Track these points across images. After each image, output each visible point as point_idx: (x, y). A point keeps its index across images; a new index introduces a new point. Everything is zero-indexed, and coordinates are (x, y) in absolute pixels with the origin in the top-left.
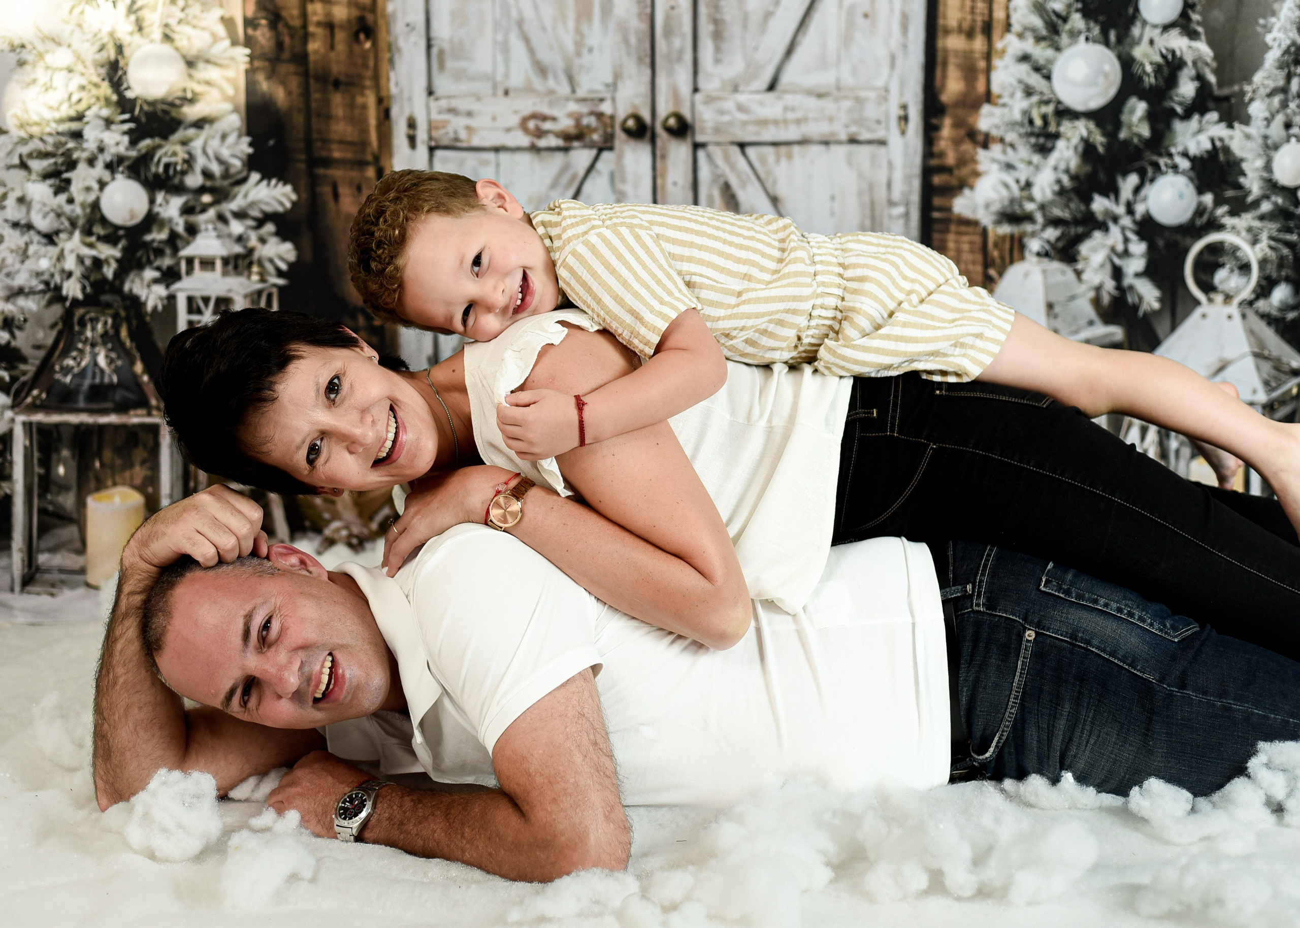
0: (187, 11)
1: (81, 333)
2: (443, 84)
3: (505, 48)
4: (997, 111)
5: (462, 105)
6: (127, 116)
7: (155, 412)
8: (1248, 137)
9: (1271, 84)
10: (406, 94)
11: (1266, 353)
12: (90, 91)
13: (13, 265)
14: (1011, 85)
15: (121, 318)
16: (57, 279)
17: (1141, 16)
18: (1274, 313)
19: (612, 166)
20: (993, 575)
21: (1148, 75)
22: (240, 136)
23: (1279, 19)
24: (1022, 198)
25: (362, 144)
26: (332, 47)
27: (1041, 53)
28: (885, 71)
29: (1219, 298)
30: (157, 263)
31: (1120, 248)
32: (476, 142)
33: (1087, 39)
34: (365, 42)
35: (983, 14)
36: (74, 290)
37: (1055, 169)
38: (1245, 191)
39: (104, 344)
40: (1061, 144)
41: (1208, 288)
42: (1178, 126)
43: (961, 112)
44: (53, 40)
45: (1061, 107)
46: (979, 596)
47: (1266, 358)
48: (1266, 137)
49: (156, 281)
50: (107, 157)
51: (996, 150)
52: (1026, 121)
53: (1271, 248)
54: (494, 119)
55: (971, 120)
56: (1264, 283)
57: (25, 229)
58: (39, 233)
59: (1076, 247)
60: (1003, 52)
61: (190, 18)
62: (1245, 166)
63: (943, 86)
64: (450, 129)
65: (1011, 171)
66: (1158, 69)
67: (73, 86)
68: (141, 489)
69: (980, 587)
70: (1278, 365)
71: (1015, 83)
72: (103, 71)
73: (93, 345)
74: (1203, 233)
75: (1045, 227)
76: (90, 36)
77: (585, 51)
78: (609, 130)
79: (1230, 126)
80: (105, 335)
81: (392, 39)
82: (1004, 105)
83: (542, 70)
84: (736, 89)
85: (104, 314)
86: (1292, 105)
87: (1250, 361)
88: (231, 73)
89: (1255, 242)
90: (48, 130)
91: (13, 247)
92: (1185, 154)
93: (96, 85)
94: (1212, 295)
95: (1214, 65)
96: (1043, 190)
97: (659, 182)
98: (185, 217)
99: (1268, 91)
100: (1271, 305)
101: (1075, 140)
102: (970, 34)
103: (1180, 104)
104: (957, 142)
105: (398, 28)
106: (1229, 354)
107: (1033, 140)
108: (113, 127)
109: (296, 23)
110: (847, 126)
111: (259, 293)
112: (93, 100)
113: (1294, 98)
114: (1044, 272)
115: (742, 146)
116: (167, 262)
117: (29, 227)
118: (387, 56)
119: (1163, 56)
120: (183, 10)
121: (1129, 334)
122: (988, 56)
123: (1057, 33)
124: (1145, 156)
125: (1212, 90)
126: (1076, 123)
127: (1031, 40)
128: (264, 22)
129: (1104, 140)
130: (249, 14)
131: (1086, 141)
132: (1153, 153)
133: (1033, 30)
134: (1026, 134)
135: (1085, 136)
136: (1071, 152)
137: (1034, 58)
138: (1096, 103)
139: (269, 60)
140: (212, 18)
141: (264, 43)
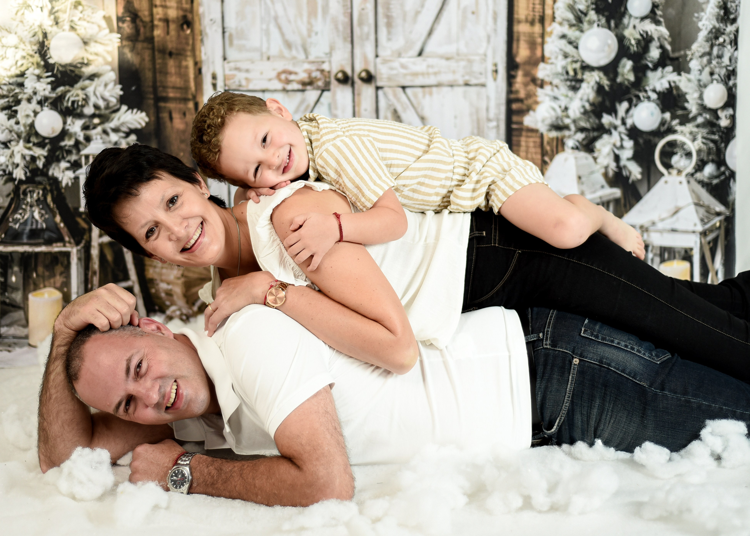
0: (84, 13)
1: (24, 199)
2: (231, 54)
3: (267, 33)
4: (548, 67)
5: (244, 65)
6: (50, 74)
7: (67, 245)
8: (689, 80)
9: (702, 50)
10: (211, 60)
11: (701, 203)
12: (28, 59)
14: (556, 52)
15: (47, 190)
16: (10, 168)
17: (628, 12)
18: (706, 180)
19: (330, 100)
20: (554, 327)
21: (633, 46)
22: (115, 85)
23: (706, 13)
24: (563, 116)
25: (186, 89)
26: (168, 33)
27: (573, 33)
28: (484, 44)
29: (674, 172)
30: (68, 158)
31: (618, 144)
32: (251, 87)
33: (598, 25)
34: (187, 30)
35: (539, 12)
36: (20, 174)
37: (581, 99)
38: (688, 111)
39: (38, 205)
40: (584, 85)
41: (668, 166)
42: (650, 74)
43: (528, 68)
44: (6, 30)
45: (584, 65)
46: (547, 340)
47: (701, 206)
48: (699, 81)
49: (67, 169)
50: (39, 97)
51: (548, 89)
52: (564, 73)
53: (703, 143)
54: (262, 73)
55: (533, 72)
56: (700, 163)
59: (593, 144)
60: (551, 33)
61: (86, 17)
62: (688, 97)
63: (517, 52)
64: (236, 80)
65: (556, 101)
66: (638, 42)
67: (18, 57)
68: (60, 289)
69: (547, 334)
70: (708, 210)
71: (558, 50)
72: (36, 48)
73: (31, 206)
74: (665, 135)
75: (576, 132)
76: (28, 27)
77: (313, 34)
78: (327, 80)
79: (679, 74)
80: (38, 200)
81: (202, 28)
82: (552, 63)
83: (289, 45)
84: (399, 55)
85: (37, 188)
86: (714, 62)
87: (692, 208)
88: (109, 49)
89: (694, 140)
90: (4, 82)
92: (654, 91)
93: (32, 56)
94: (671, 170)
95: (670, 39)
96: (574, 111)
97: (357, 109)
98: (84, 132)
99: (700, 54)
100: (704, 176)
101: (592, 83)
102: (532, 23)
103: (651, 62)
104: (526, 85)
105: (206, 22)
106: (680, 204)
107: (568, 83)
108: (42, 80)
109: (147, 19)
110: (463, 76)
112: (30, 65)
113: (715, 58)
114: (576, 158)
115: (404, 88)
116: (73, 157)
118: (200, 38)
119: (641, 35)
120: (81, 12)
121: (624, 193)
122: (543, 36)
123: (581, 22)
124: (631, 92)
125: (669, 54)
126: (593, 73)
127: (567, 26)
128: (128, 19)
129: (608, 83)
130: (120, 14)
131: (598, 84)
132: (636, 90)
133: (568, 21)
134: (564, 80)
135: (598, 81)
136: (590, 90)
137: (569, 37)
138: (604, 62)
139: (132, 41)
140: (98, 17)
141: (128, 31)
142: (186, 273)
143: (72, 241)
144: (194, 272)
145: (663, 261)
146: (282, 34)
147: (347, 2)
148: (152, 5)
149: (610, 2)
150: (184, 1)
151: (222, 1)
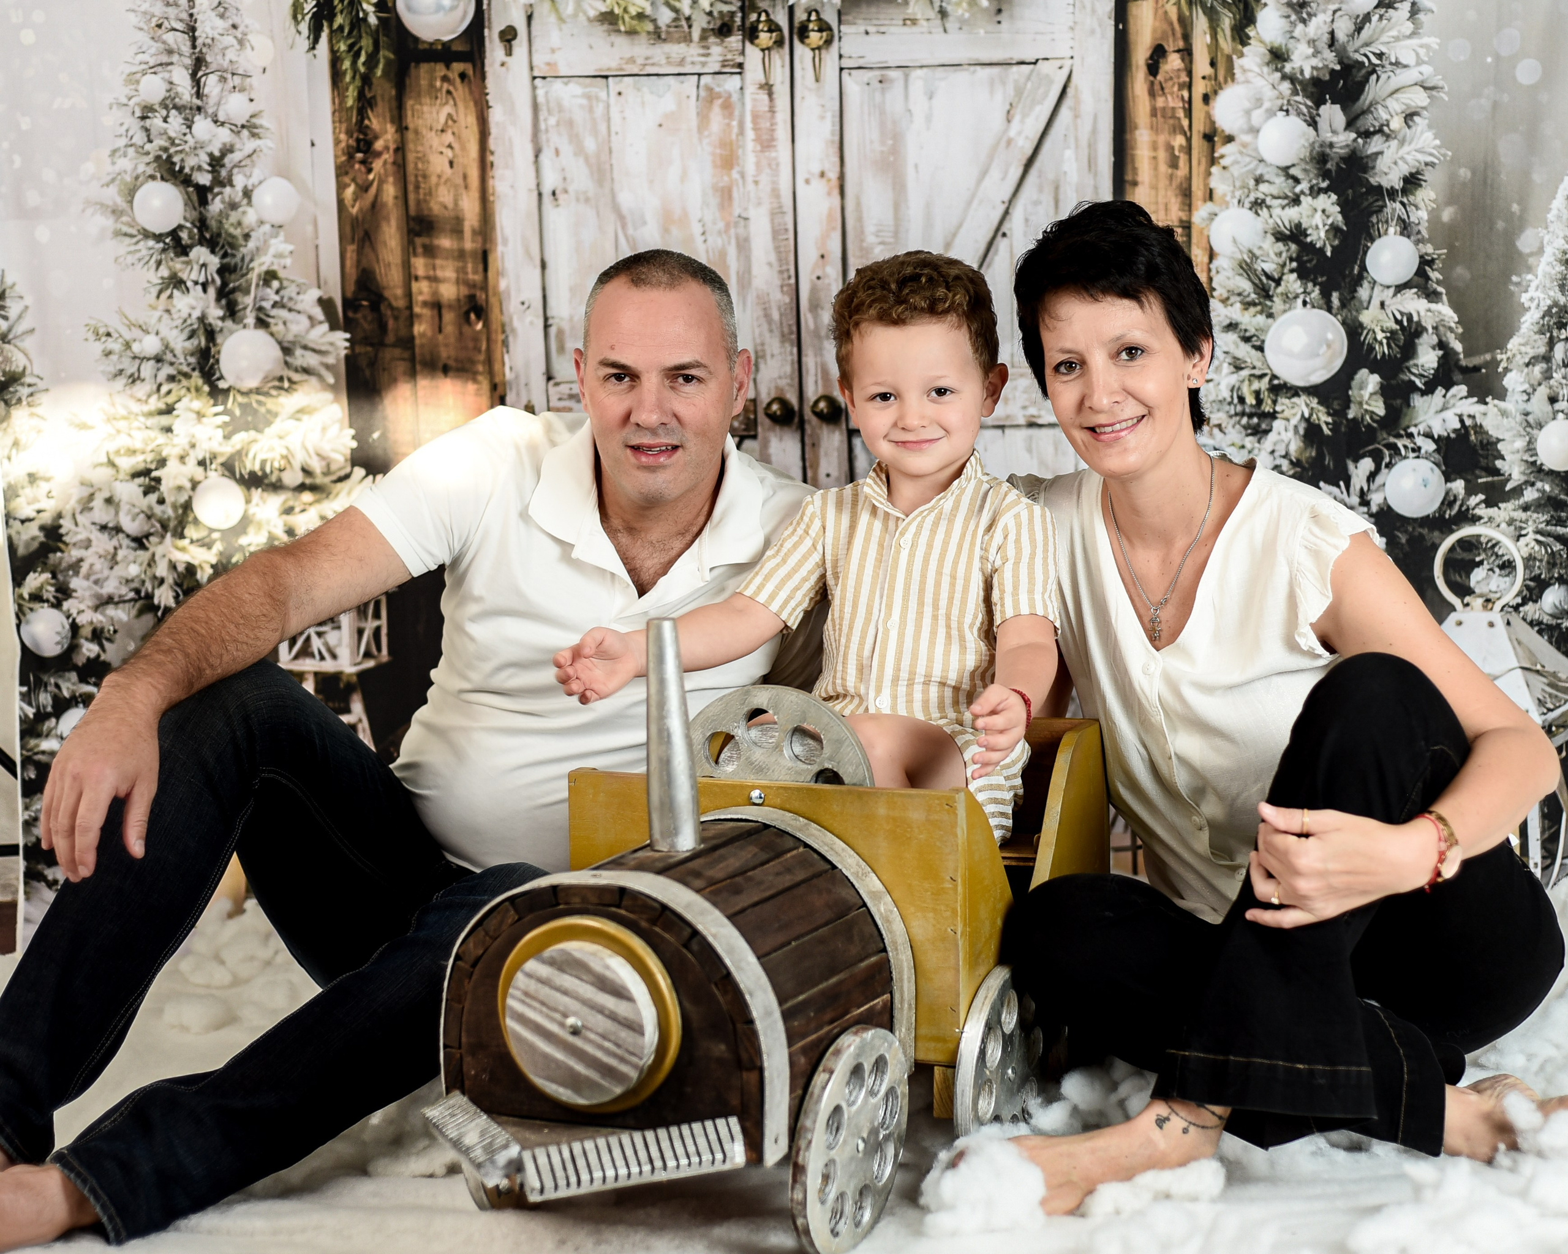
0: (282, 293)
2: (562, 368)
6: (220, 408)
8: (1504, 413)
9: (1532, 353)
10: (523, 381)
11: (1539, 667)
12: (181, 381)
13: (101, 571)
16: (149, 586)
17: (1369, 275)
18: (1546, 619)
21: (1381, 343)
22: (341, 429)
23: (1535, 275)
26: (440, 331)
27: (1250, 320)
29: (1477, 602)
33: (1305, 303)
34: (477, 323)
36: (167, 598)
38: (1503, 477)
40: (1277, 424)
41: (1462, 590)
42: (1417, 401)
44: (140, 327)
45: (1276, 382)
47: (1539, 673)
48: (1527, 414)
50: (199, 453)
52: (1236, 400)
53: (1537, 541)
56: (1532, 583)
57: (114, 532)
58: (128, 536)
61: (285, 300)
62: (1502, 447)
66: (1392, 336)
67: (162, 376)
70: (1554, 681)
72: (193, 360)
74: (1454, 526)
76: (180, 322)
78: (752, 416)
79: (1482, 401)
81: (505, 319)
86: (1557, 376)
87: (1518, 676)
88: (331, 360)
89: (1518, 536)
90: (138, 424)
91: (102, 552)
92: (1428, 435)
93: (187, 375)
94: (1467, 599)
95: (1460, 330)
97: (810, 471)
98: (285, 517)
99: (1527, 360)
100: (1541, 609)
101: (1294, 421)
103: (1420, 376)
105: (512, 307)
106: (1491, 669)
107: (1245, 420)
108: (204, 420)
109: (400, 303)
110: (1024, 408)
112: (183, 391)
113: (1559, 367)
117: (118, 530)
118: (501, 337)
119: (1397, 321)
120: (277, 292)
123: (1269, 297)
124: (1380, 438)
125: (1459, 360)
126: (1295, 400)
127: (1238, 306)
128: (365, 303)
129: (1330, 420)
130: (349, 295)
131: (1308, 421)
132: (1389, 434)
133: (1239, 294)
134: (1236, 414)
135: (1307, 415)
136: (1290, 434)
137: (1243, 327)
138: (1319, 377)
139: (372, 345)
140: (309, 300)
141: (366, 326)
147: (787, 264)
148: (409, 277)
149: (1329, 254)
150: (470, 266)
151: (544, 265)
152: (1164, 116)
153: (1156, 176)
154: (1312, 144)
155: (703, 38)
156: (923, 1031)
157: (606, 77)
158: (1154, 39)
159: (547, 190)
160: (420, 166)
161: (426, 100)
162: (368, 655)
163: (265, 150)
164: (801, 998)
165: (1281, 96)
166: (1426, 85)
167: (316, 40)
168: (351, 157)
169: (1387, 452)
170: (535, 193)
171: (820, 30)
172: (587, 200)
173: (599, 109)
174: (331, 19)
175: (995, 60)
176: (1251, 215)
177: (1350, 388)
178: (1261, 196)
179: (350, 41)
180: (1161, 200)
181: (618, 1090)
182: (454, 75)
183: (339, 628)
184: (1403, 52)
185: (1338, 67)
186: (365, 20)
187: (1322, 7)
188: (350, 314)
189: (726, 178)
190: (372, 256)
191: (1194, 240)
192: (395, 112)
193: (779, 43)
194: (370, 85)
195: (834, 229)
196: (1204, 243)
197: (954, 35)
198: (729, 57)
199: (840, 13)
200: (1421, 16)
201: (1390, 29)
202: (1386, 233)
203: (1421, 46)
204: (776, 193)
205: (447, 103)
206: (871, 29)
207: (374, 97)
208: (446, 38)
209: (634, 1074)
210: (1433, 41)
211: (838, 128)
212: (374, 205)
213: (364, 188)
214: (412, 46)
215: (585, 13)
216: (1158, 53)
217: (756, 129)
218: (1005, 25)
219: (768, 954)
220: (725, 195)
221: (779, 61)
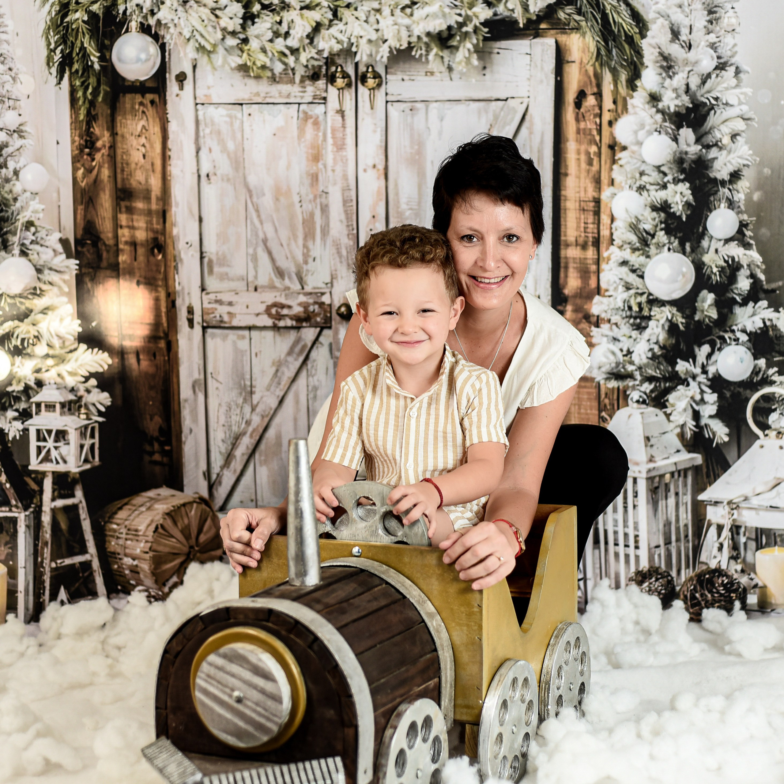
0: (37, 235)
2: (212, 283)
3: (255, 259)
4: (605, 300)
5: (225, 297)
7: (14, 509)
10: (186, 292)
14: (615, 282)
17: (708, 232)
19: (331, 340)
21: (715, 274)
22: (72, 320)
24: (625, 362)
25: (157, 324)
26: (135, 260)
27: (636, 259)
29: (773, 434)
30: (16, 406)
31: (698, 397)
32: (235, 323)
33: (669, 249)
34: (159, 255)
35: (593, 233)
37: (649, 341)
40: (652, 323)
41: (764, 426)
42: (738, 310)
43: (578, 301)
45: (651, 297)
49: (15, 419)
51: (605, 327)
52: (626, 308)
54: (247, 307)
55: (586, 307)
59: (665, 397)
60: (609, 259)
61: (39, 239)
63: (566, 283)
64: (217, 315)
65: (617, 343)
66: (722, 270)
68: (4, 563)
71: (618, 281)
74: (759, 387)
75: (642, 382)
77: (310, 260)
78: (328, 315)
79: (777, 310)
81: (176, 253)
82: (610, 296)
83: (280, 273)
88: (66, 277)
92: (744, 331)
94: (768, 432)
95: (764, 267)
96: (640, 356)
98: (36, 375)
101: (662, 321)
102: (584, 247)
103: (739, 295)
105: (181, 245)
107: (632, 321)
109: (111, 242)
111: (86, 427)
114: (642, 413)
116: (23, 406)
118: (173, 264)
119: (726, 261)
120: (34, 234)
121: (706, 459)
122: (598, 262)
123: (647, 245)
124: (714, 332)
125: (762, 285)
126: (663, 308)
127: (629, 250)
128: (89, 242)
129: (684, 321)
130: (79, 236)
131: (670, 321)
132: (720, 330)
133: (629, 243)
134: (627, 317)
135: (670, 318)
136: (660, 329)
137: (631, 263)
138: (677, 294)
139: (92, 268)
140: (53, 240)
141: (89, 256)
142: (155, 547)
143: (20, 505)
144: (165, 545)
145: (759, 547)
146: (273, 260)
147: (352, 221)
148: (117, 226)
149: (684, 219)
150: (155, 220)
151: (201, 220)
152: (584, 134)
153: (579, 171)
154: (675, 153)
155: (302, 81)
156: (459, 702)
157: (241, 104)
158: (579, 86)
159: (203, 174)
160: (125, 157)
161: (129, 117)
162: (86, 461)
163: (28, 146)
164: (382, 681)
165: (656, 122)
166: (746, 117)
167: (61, 78)
168: (81, 151)
169: (718, 341)
170: (196, 175)
171: (374, 78)
172: (228, 180)
173: (237, 124)
174: (71, 66)
175: (481, 97)
176: (637, 194)
177: (696, 301)
178: (643, 183)
179: (82, 80)
180: (582, 185)
181: (265, 739)
182: (147, 101)
183: (68, 444)
184: (730, 97)
185: (691, 106)
186: (92, 66)
187: (681, 69)
188: (79, 249)
189: (315, 168)
190: (93, 212)
191: (602, 209)
192: (110, 124)
193: (349, 85)
194: (94, 107)
195: (381, 200)
196: (608, 212)
197: (457, 82)
198: (318, 93)
199: (386, 68)
200: (741, 75)
201: (723, 83)
202: (719, 207)
203: (742, 93)
204: (345, 177)
205: (142, 118)
206: (406, 78)
207: (97, 114)
208: (143, 79)
209: (275, 729)
210: (749, 91)
211: (384, 138)
212: (95, 181)
213: (89, 171)
214: (121, 83)
215: (229, 65)
216: (581, 95)
217: (333, 138)
218: (488, 76)
219: (362, 653)
220: (314, 178)
221: (349, 96)
